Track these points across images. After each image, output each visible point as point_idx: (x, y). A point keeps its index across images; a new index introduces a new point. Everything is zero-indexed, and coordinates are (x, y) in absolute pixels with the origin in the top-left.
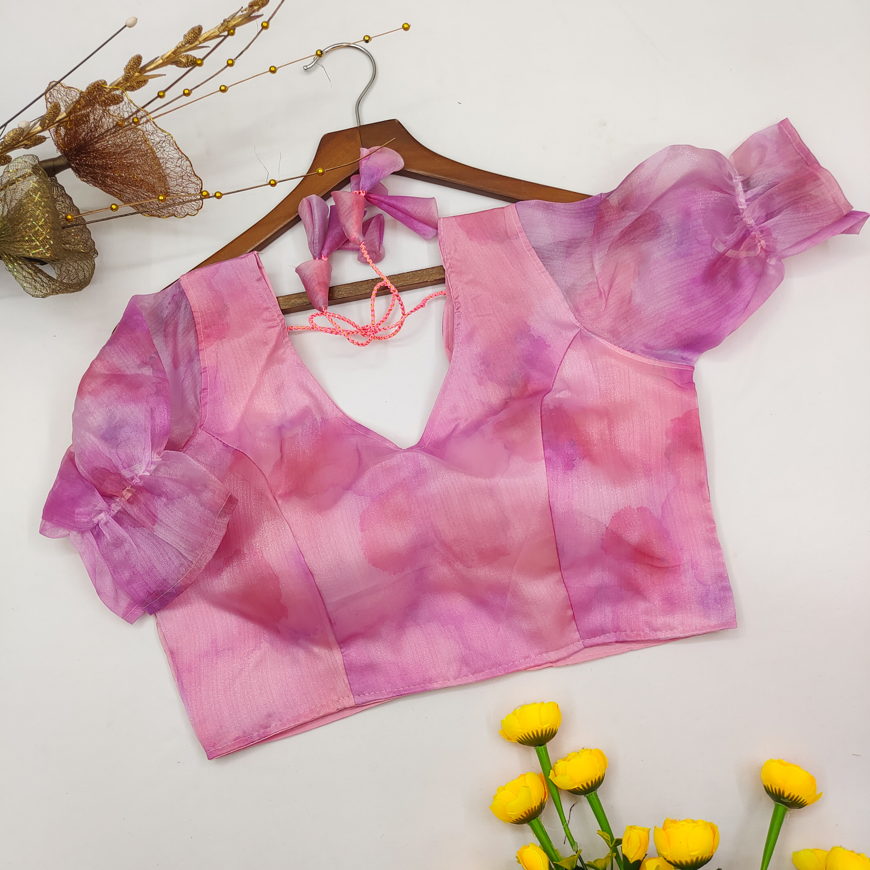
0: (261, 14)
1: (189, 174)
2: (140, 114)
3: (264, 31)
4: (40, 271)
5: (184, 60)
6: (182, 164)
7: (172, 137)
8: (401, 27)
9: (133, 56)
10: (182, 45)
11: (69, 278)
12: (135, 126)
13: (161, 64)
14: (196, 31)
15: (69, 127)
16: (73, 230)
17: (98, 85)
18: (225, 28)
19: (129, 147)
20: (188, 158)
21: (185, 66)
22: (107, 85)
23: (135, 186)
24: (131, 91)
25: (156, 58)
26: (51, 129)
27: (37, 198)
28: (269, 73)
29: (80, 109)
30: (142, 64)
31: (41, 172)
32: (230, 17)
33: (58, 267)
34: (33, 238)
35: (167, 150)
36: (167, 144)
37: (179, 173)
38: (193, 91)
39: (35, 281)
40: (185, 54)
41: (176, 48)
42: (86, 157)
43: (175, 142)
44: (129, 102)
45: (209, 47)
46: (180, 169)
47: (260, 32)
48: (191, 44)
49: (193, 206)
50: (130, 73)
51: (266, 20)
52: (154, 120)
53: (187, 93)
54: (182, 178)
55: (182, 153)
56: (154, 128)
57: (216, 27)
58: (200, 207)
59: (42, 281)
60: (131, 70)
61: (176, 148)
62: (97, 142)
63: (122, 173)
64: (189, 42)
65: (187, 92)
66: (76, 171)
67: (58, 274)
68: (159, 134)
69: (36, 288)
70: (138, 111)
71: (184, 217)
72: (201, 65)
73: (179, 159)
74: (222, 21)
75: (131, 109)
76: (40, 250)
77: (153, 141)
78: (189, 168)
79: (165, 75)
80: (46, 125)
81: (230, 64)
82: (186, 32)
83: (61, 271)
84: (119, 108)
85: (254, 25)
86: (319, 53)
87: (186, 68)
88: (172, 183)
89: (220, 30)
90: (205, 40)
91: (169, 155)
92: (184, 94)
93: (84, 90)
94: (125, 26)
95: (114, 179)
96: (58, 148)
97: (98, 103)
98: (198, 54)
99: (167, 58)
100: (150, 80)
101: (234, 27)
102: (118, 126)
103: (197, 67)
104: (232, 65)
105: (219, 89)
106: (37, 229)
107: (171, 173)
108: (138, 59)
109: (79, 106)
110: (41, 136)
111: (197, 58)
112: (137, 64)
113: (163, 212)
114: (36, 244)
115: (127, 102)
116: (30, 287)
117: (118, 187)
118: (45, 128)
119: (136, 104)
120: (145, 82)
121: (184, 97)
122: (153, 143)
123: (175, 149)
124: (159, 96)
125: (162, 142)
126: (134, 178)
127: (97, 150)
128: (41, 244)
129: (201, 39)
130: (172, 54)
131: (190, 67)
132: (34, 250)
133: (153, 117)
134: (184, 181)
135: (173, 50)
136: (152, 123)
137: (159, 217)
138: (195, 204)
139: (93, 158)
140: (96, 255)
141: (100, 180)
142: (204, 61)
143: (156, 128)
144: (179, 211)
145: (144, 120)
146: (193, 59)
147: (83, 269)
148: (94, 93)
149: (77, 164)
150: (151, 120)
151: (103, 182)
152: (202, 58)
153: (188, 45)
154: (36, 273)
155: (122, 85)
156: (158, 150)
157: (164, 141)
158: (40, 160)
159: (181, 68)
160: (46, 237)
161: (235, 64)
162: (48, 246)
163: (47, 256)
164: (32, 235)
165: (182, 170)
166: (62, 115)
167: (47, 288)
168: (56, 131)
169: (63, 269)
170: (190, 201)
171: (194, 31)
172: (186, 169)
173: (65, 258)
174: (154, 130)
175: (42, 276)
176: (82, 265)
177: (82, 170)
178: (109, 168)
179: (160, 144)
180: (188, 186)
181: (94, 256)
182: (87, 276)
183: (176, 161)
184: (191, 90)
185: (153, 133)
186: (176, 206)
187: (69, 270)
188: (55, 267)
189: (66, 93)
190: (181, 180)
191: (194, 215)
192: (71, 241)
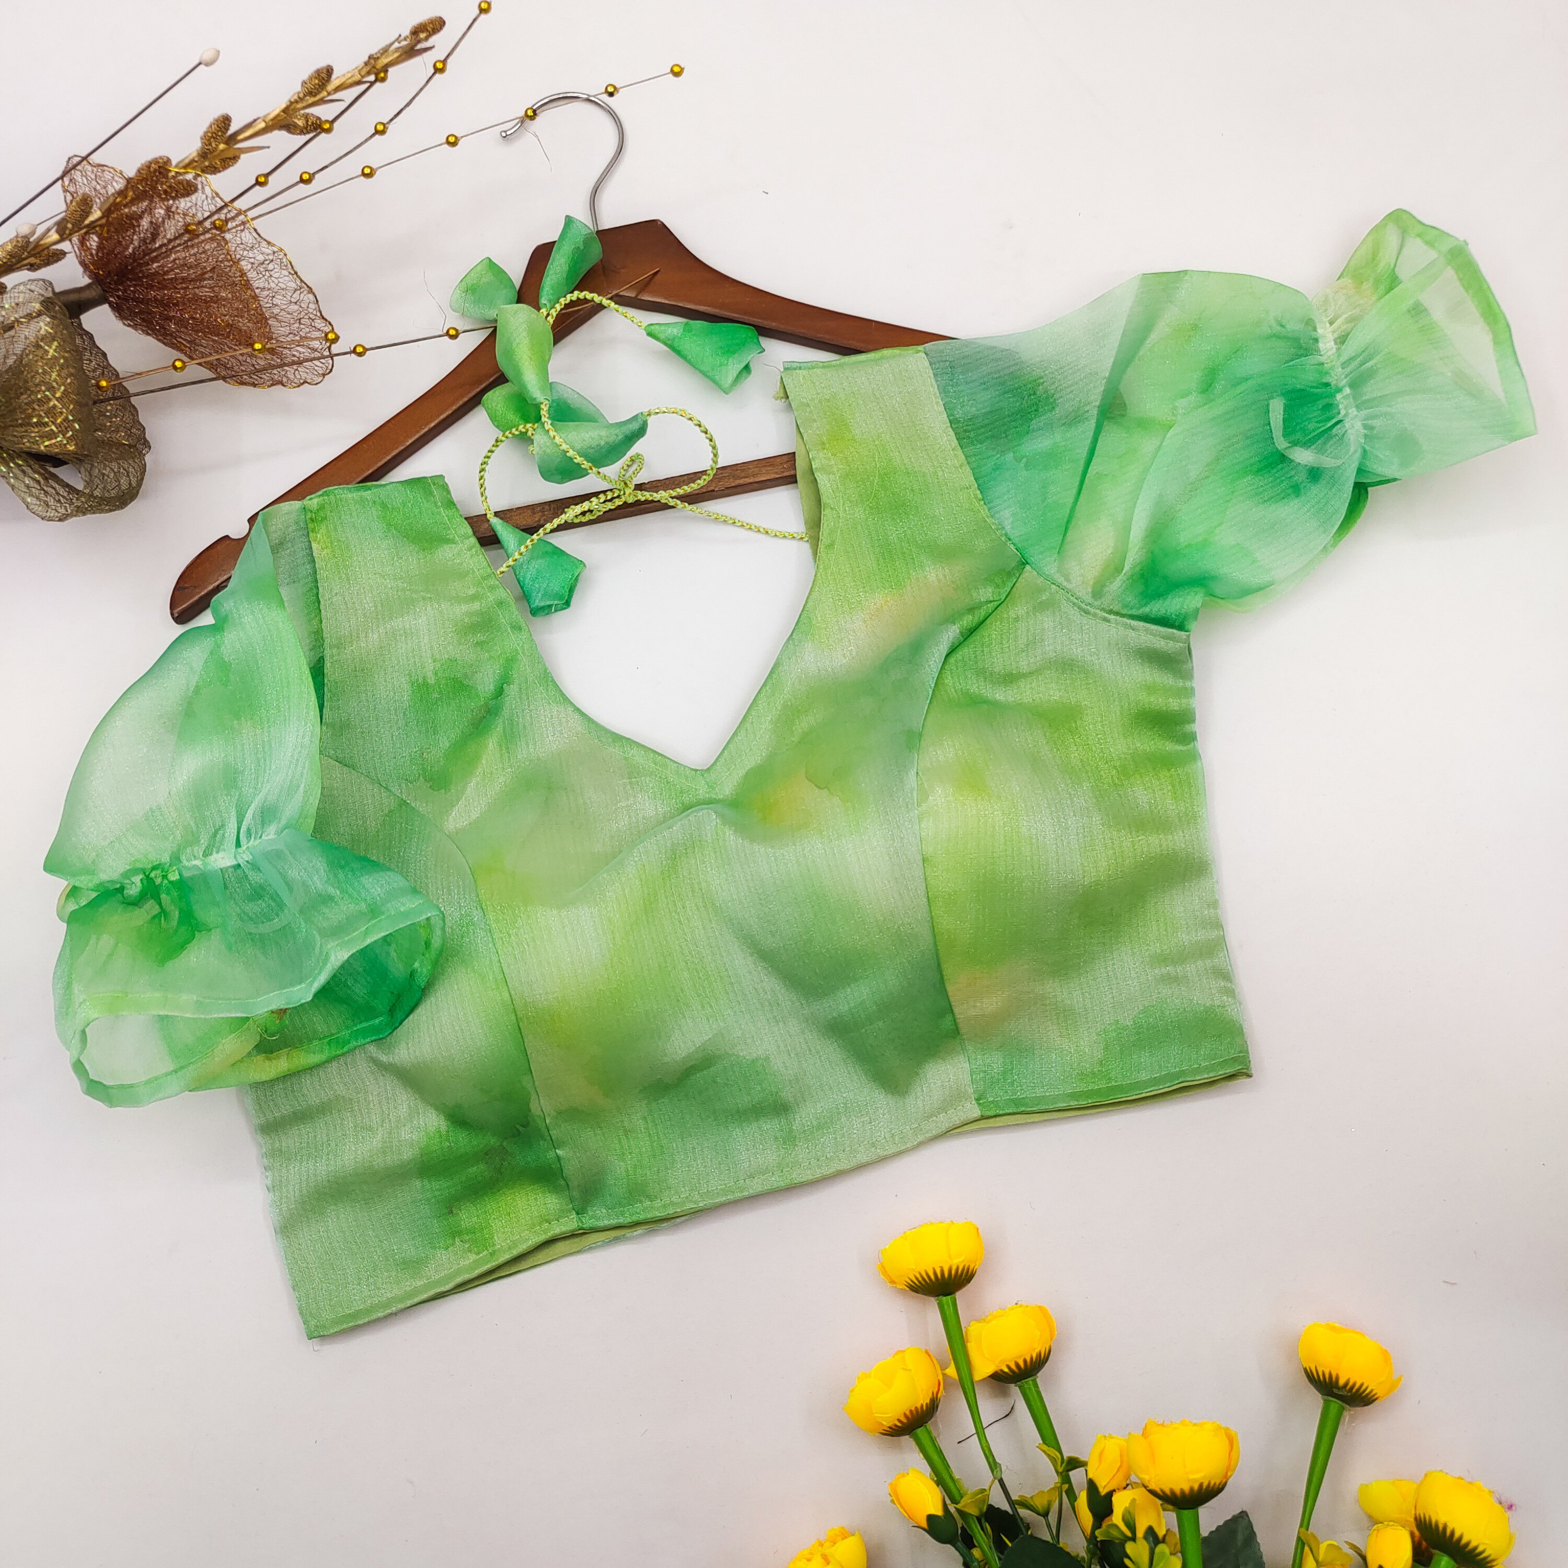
0: (432, 45)
1: (311, 316)
2: (226, 213)
3: (437, 75)
4: (55, 477)
5: (300, 123)
6: (301, 299)
7: (285, 255)
8: (669, 71)
9: (216, 117)
10: (299, 98)
11: (104, 488)
13: (264, 128)
14: (323, 75)
15: (106, 235)
16: (109, 408)
17: (156, 166)
18: (370, 70)
20: (311, 288)
21: (303, 132)
22: (171, 165)
23: (217, 335)
24: (211, 174)
25: (255, 120)
26: (75, 239)
27: (51, 351)
28: (446, 146)
29: (125, 204)
30: (233, 129)
31: (57, 308)
32: (379, 52)
33: (86, 470)
34: (46, 420)
35: (277, 275)
36: (276, 266)
37: (296, 314)
38: (317, 176)
39: (46, 493)
40: (302, 112)
41: (289, 103)
42: (135, 286)
43: (291, 263)
44: (214, 195)
45: (343, 100)
46: (296, 307)
47: (431, 78)
48: (315, 96)
49: (316, 368)
50: (210, 144)
51: (442, 58)
52: (255, 223)
53: (306, 180)
54: (299, 322)
55: (302, 281)
56: (256, 239)
57: (356, 68)
58: (328, 371)
59: (58, 494)
60: (212, 140)
61: (293, 273)
62: (154, 260)
63: (196, 313)
64: (311, 93)
65: (306, 177)
66: (118, 309)
67: (86, 481)
68: (263, 249)
69: (47, 505)
70: (224, 206)
71: (299, 386)
72: (328, 131)
73: (296, 290)
74: (366, 59)
75: (212, 204)
76: (59, 439)
77: (252, 260)
78: (312, 306)
79: (268, 147)
80: (67, 232)
81: (380, 131)
82: (305, 77)
83: (91, 475)
84: (190, 202)
85: (420, 66)
87: (303, 136)
88: (280, 330)
89: (363, 73)
90: (338, 89)
91: (279, 284)
92: (302, 181)
93: (131, 172)
94: (200, 64)
95: (181, 322)
96: (85, 271)
97: (159, 196)
98: (324, 112)
99: (273, 120)
100: (242, 156)
101: (385, 69)
103: (323, 135)
104: (383, 132)
105: (360, 173)
106: (51, 404)
107: (281, 314)
108: (225, 121)
109: (124, 200)
110: (57, 250)
111: (323, 119)
112: (223, 130)
113: (261, 378)
114: (52, 430)
115: (210, 195)
116: (38, 503)
117: (185, 337)
118: (65, 236)
119: (222, 196)
120: (235, 159)
121: (301, 185)
122: (252, 263)
123: (290, 273)
124: (258, 183)
125: (268, 262)
126: (216, 320)
127: (154, 275)
128: (60, 429)
129: (330, 87)
130: (282, 113)
131: (311, 135)
132: (48, 440)
133: (250, 218)
134: (302, 326)
135: (283, 106)
136: (252, 231)
137: (255, 387)
138: (321, 365)
139: (147, 289)
140: (147, 449)
141: (158, 324)
142: (336, 125)
143: (259, 239)
144: (292, 377)
145: (234, 222)
146: (317, 122)
147: (128, 473)
148: (151, 179)
149: (118, 297)
150: (246, 223)
151: (162, 327)
152: (330, 119)
153: (308, 98)
154: (46, 479)
155: (196, 164)
156: (261, 276)
157: (272, 261)
158: (57, 290)
159: (295, 136)
160: (67, 418)
161: (388, 131)
162: (71, 433)
163: (69, 451)
164: (43, 415)
165: (301, 309)
166: (96, 214)
167: (67, 505)
168: (82, 242)
169: (96, 472)
170: (312, 360)
171: (319, 75)
172: (308, 307)
173: (97, 454)
174: (255, 242)
175: (57, 486)
176: (126, 466)
177: (128, 308)
178: (173, 304)
179: (264, 266)
180: (309, 335)
181: (144, 452)
182: (134, 484)
183: (290, 294)
184: (314, 174)
185: (252, 247)
186: (286, 368)
187: (104, 474)
188: (82, 470)
189: (96, 176)
190: (297, 325)
191: (317, 384)
192: (105, 426)
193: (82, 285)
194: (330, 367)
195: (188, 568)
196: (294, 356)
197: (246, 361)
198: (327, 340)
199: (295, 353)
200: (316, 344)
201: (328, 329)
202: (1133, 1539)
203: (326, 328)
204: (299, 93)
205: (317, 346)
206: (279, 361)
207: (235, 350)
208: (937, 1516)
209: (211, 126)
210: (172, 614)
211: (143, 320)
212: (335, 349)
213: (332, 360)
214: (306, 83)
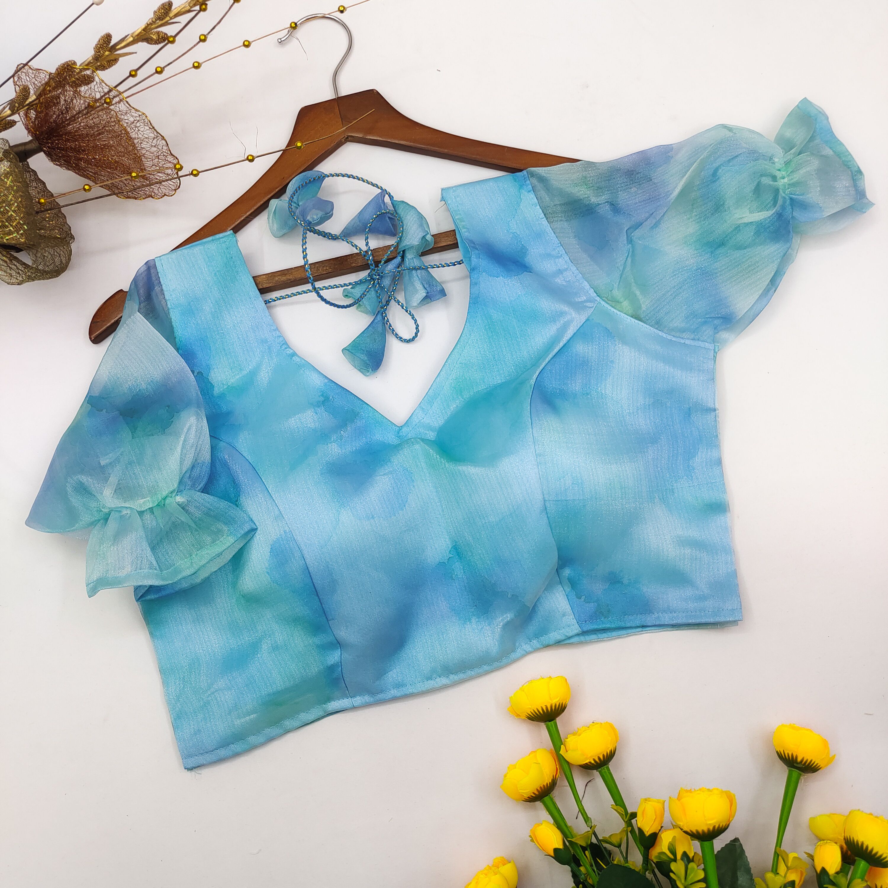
1: (165, 154)
2: (112, 94)
4: (16, 258)
5: (155, 37)
6: (158, 144)
7: (146, 117)
9: (102, 35)
10: (152, 21)
11: (45, 264)
12: (107, 106)
13: (132, 41)
14: (166, 7)
15: (39, 110)
16: (48, 215)
17: (67, 66)
18: (196, 3)
19: (103, 128)
20: (163, 137)
21: (157, 42)
22: (77, 65)
23: (110, 169)
24: (102, 71)
25: (126, 36)
26: (21, 113)
27: (8, 182)
28: (243, 47)
29: (50, 91)
30: (113, 43)
31: (12, 156)
33: (33, 253)
34: (7, 224)
35: (142, 130)
36: (141, 124)
37: (155, 153)
38: (165, 69)
39: (11, 268)
40: (155, 30)
41: (146, 25)
42: (58, 140)
43: (150, 122)
44: (101, 81)
45: (181, 22)
46: (155, 149)
47: (232, 6)
48: (162, 20)
49: (170, 186)
50: (100, 52)
52: (127, 100)
53: (159, 71)
54: (158, 158)
55: (157, 132)
56: (128, 108)
57: (187, 2)
58: (178, 187)
59: (18, 269)
60: (101, 49)
61: (152, 127)
62: (69, 125)
63: (96, 155)
64: (160, 18)
65: (159, 69)
66: (49, 155)
67: (33, 260)
68: (132, 114)
69: (11, 276)
70: (110, 91)
71: (161, 197)
72: (173, 42)
75: (103, 89)
76: (14, 235)
77: (127, 121)
78: (165, 148)
79: (136, 53)
80: (16, 109)
81: (203, 39)
82: (156, 8)
84: (91, 88)
86: (293, 25)
87: (157, 45)
88: (148, 164)
89: (191, 5)
90: (176, 15)
91: (144, 135)
92: (157, 72)
93: (53, 71)
94: (93, 4)
95: (88, 162)
96: (29, 132)
97: (68, 84)
98: (169, 30)
99: (138, 35)
100: (120, 59)
102: (90, 108)
103: (169, 45)
104: (204, 40)
105: (192, 66)
106: (10, 214)
107: (146, 154)
108: (108, 37)
109: (48, 88)
110: (11, 120)
111: (169, 35)
112: (107, 42)
113: (139, 194)
114: (10, 230)
115: (98, 82)
116: (6, 274)
117: (92, 170)
118: (15, 111)
119: (108, 84)
120: (116, 60)
121: (157, 75)
122: (127, 123)
123: (150, 128)
124: (131, 75)
125: (136, 122)
126: (108, 159)
127: (70, 133)
128: (15, 229)
129: (171, 15)
130: (143, 31)
131: (162, 45)
132: (8, 236)
133: (125, 96)
134: (160, 161)
135: (143, 27)
136: (125, 103)
137: (136, 199)
138: (173, 184)
139: (65, 141)
140: (72, 240)
141: (74, 163)
142: (177, 38)
143: (130, 108)
144: (156, 192)
145: (117, 99)
146: (164, 36)
147: (60, 255)
148: (64, 74)
149: (49, 147)
150: (123, 99)
151: (77, 165)
152: (173, 35)
153: (158, 21)
154: (11, 260)
155: (92, 64)
156: (133, 130)
157: (138, 121)
158: (11, 145)
159: (152, 45)
160: (19, 222)
161: (208, 39)
162: (22, 231)
163: (22, 242)
164: (5, 221)
165: (158, 150)
166: (32, 97)
167: (24, 275)
168: (26, 115)
169: (39, 255)
170: (167, 180)
171: (164, 7)
172: (162, 149)
173: (40, 244)
174: (127, 109)
175: (18, 264)
176: (58, 251)
177: (54, 153)
178: (82, 150)
179: (134, 124)
180: (164, 166)
181: (71, 242)
182: (64, 262)
183: (151, 141)
184: (164, 68)
185: (126, 113)
186: (152, 186)
187: (44, 256)
188: (31, 253)
189: (35, 76)
190: (157, 160)
191: (171, 196)
192: (46, 226)
193: (27, 141)
194: (178, 185)
195: (99, 310)
196: (157, 179)
197: (128, 184)
198: (176, 169)
199: (157, 177)
200: (169, 171)
201: (175, 162)
202: (675, 860)
203: (175, 161)
204: (152, 18)
205: (170, 172)
206: (148, 182)
207: (122, 177)
208: (560, 849)
209: (99, 41)
210: (90, 338)
211: (65, 161)
212: (180, 173)
213: (179, 180)
214: (156, 12)
